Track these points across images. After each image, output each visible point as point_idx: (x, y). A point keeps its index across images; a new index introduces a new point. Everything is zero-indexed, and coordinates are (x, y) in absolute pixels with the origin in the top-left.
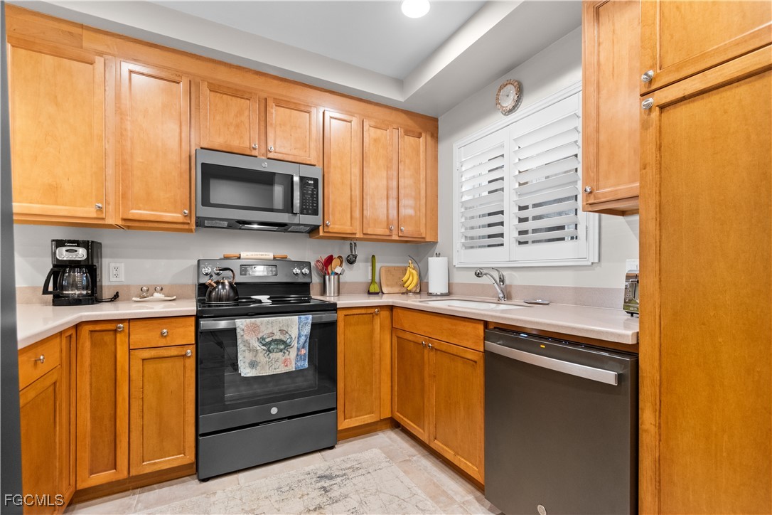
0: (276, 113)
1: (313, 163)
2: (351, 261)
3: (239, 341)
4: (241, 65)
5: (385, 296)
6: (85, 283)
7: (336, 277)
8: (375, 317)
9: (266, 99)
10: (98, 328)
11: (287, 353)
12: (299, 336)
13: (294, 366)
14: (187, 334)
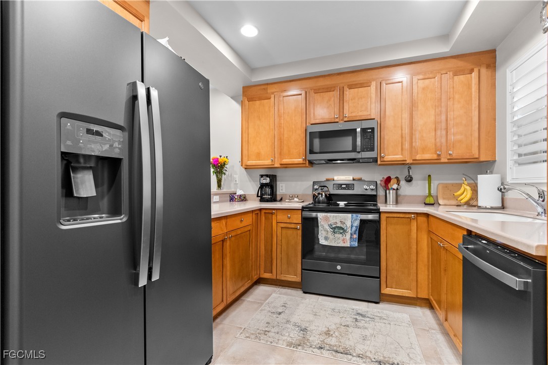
0: (349, 93)
1: (372, 118)
2: (409, 180)
3: (319, 225)
4: (331, 73)
5: (441, 206)
6: (269, 193)
7: (394, 191)
8: (412, 221)
9: (343, 88)
10: (267, 211)
11: (344, 235)
12: (352, 226)
13: (349, 244)
14: (297, 218)
